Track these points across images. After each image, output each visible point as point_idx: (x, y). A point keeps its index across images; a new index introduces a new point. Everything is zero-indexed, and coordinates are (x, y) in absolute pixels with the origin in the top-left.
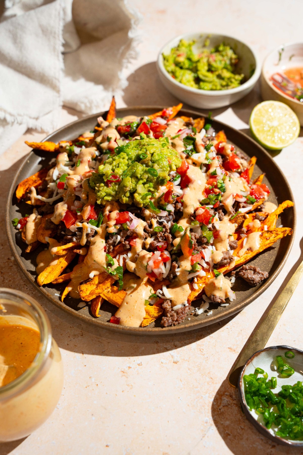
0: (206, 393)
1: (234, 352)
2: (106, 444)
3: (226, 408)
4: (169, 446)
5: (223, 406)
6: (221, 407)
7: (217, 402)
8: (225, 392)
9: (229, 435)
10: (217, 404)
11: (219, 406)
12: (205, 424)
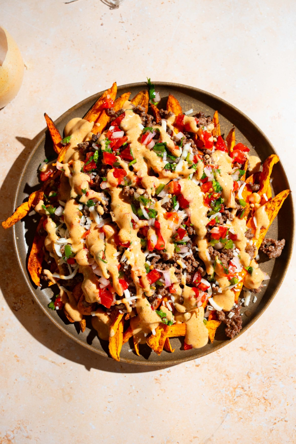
0: (223, 388)
1: (244, 351)
2: (151, 436)
3: (239, 398)
4: (198, 431)
5: (237, 397)
6: (235, 397)
7: (232, 394)
8: (238, 385)
9: (242, 418)
10: (232, 395)
11: (233, 397)
12: (223, 412)
